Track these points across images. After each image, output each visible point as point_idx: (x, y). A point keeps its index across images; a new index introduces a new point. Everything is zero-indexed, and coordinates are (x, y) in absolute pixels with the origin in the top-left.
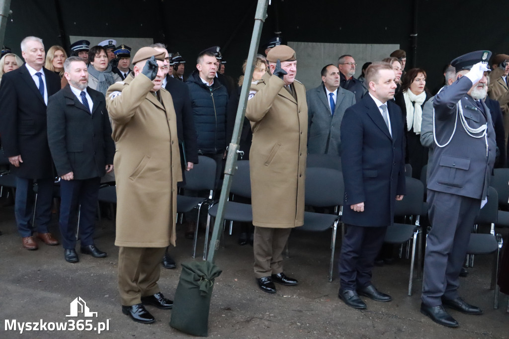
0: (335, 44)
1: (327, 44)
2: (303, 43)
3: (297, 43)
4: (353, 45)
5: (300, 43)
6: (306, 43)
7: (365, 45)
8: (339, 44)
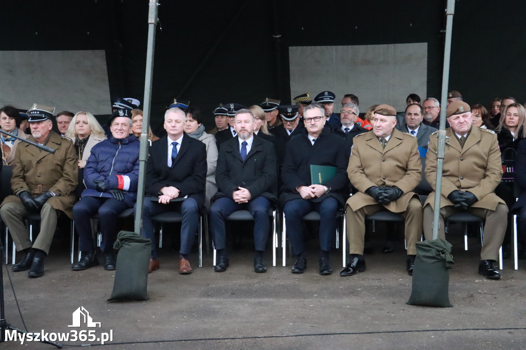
0: (350, 47)
1: (340, 47)
2: (309, 47)
3: (301, 47)
4: (372, 46)
5: (305, 47)
6: (313, 47)
7: (386, 45)
8: (354, 46)
